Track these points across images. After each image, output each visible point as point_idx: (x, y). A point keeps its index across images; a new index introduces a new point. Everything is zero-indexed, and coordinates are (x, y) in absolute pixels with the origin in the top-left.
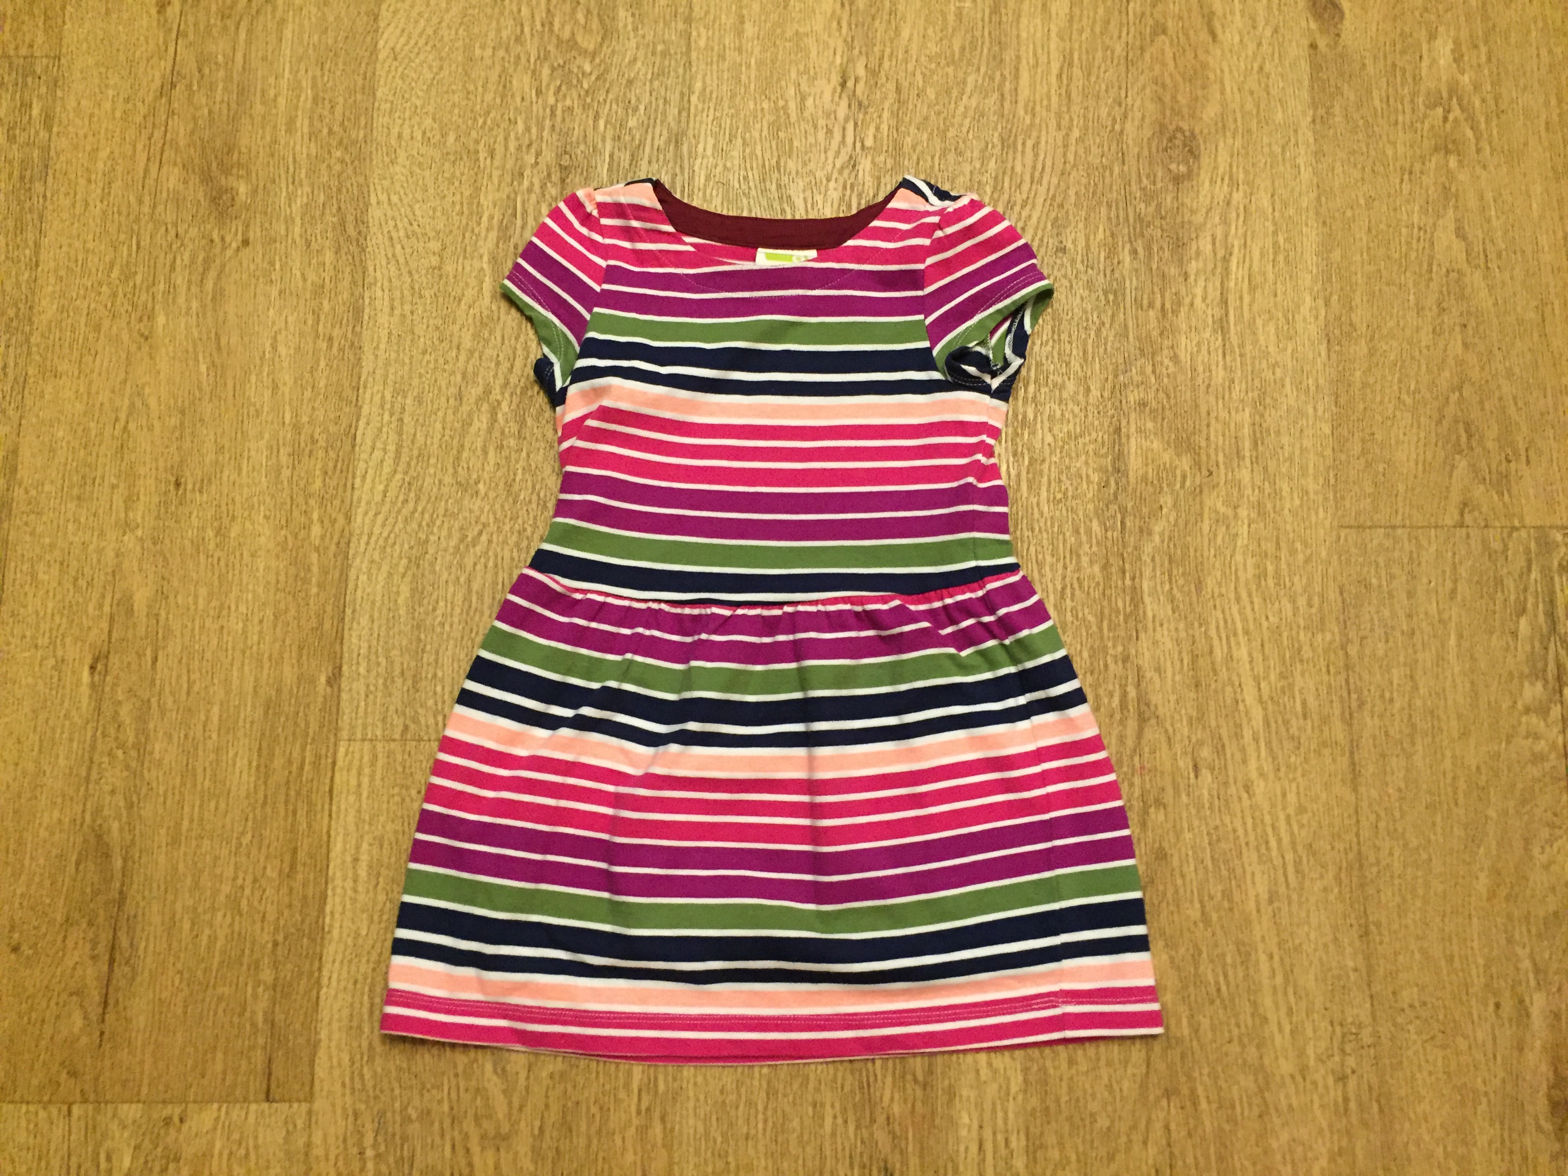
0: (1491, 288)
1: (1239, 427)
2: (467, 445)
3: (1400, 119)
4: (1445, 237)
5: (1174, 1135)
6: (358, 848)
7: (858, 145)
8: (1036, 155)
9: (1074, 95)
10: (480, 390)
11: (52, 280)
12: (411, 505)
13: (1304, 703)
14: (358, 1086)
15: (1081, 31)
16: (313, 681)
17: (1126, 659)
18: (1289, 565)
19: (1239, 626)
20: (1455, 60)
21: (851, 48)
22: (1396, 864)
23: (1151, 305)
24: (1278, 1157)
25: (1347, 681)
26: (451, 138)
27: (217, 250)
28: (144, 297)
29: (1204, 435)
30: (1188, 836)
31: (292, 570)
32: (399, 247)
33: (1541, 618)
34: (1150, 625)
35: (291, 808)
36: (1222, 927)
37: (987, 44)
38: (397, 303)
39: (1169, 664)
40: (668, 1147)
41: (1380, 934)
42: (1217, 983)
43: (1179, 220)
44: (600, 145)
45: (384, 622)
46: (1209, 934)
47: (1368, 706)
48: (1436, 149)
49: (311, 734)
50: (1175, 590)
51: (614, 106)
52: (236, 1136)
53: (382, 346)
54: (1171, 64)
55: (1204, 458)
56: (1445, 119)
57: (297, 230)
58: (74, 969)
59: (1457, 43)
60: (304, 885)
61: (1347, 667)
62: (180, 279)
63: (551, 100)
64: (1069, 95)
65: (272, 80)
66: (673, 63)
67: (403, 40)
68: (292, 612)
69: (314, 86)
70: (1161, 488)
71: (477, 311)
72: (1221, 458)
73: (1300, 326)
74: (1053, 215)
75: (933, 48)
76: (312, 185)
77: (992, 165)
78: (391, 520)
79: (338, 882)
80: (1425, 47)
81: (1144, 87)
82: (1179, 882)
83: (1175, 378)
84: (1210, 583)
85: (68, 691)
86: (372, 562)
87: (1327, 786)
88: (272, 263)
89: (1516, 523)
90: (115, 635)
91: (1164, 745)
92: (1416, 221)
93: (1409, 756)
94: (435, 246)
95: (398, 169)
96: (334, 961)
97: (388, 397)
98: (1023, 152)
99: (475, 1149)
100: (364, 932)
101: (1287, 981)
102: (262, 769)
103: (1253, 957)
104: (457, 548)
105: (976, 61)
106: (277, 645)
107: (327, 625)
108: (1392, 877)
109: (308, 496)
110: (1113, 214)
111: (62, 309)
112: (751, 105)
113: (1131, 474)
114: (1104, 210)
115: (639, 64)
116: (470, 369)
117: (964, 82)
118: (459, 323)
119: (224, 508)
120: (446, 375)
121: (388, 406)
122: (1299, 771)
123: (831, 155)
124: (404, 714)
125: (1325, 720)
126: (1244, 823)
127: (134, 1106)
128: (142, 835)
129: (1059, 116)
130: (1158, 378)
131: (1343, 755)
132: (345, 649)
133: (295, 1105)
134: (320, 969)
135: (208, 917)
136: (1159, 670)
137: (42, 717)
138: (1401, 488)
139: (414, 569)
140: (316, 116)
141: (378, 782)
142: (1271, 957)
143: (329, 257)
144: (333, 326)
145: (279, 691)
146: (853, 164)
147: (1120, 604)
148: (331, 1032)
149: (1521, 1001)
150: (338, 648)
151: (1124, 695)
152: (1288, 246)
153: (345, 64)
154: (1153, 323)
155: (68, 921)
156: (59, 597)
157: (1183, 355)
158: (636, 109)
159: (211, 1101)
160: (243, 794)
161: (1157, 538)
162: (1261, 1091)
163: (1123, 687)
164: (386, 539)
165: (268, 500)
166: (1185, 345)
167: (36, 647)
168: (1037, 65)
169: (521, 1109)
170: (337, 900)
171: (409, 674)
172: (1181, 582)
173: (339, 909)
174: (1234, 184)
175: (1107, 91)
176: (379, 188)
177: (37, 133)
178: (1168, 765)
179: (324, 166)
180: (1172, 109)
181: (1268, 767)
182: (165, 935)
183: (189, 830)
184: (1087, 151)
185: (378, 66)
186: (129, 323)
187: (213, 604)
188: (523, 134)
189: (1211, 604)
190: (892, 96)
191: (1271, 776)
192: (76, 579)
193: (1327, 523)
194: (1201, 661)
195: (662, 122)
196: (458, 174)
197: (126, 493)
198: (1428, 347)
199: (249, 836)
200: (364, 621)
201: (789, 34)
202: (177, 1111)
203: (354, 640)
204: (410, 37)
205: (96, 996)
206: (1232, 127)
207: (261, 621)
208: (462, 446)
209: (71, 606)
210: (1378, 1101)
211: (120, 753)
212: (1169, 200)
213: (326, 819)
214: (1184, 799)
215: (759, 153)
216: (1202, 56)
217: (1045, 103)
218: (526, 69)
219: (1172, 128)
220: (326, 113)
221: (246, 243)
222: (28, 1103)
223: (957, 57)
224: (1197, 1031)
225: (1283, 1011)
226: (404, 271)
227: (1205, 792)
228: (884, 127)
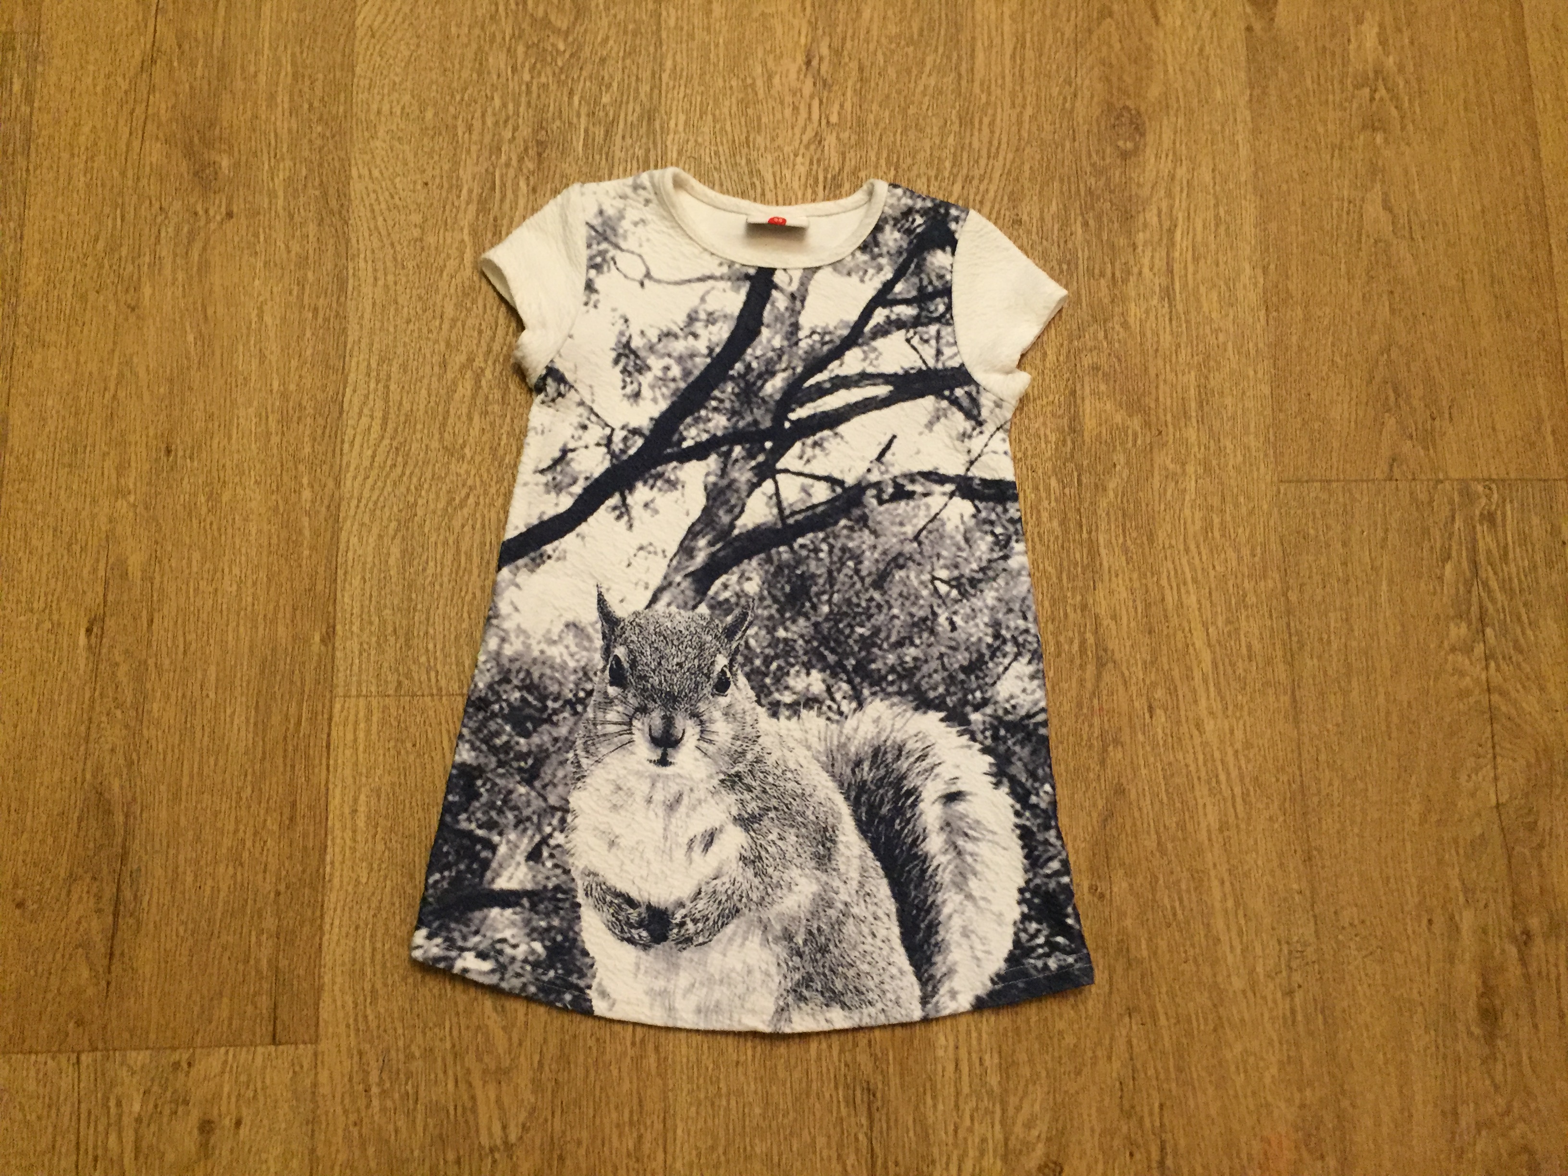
0: (1415, 257)
1: (1185, 389)
2: (452, 412)
3: (1331, 97)
4: (1373, 209)
5: (1136, 1050)
6: (356, 800)
7: (824, 122)
8: (992, 132)
9: (1027, 74)
10: (463, 358)
11: (37, 253)
12: (399, 470)
13: (1249, 647)
14: (362, 1027)
15: (1033, 13)
16: (307, 641)
17: (1084, 607)
18: (1233, 518)
19: (1189, 576)
20: (1380, 43)
21: (816, 29)
22: (1336, 794)
23: (1102, 274)
24: (1233, 1068)
25: (1288, 625)
26: (429, 114)
27: (202, 223)
28: (130, 267)
29: (1154, 396)
30: (1144, 771)
31: (284, 534)
32: (380, 220)
33: (1465, 564)
34: (1106, 577)
35: (289, 763)
36: (1177, 856)
37: (944, 26)
38: (380, 274)
39: (1124, 612)
40: (662, 1075)
41: (1322, 858)
42: (1173, 908)
43: (1126, 194)
44: (575, 120)
45: (375, 582)
46: (1165, 861)
47: (1308, 648)
48: (1364, 127)
49: (307, 689)
50: (1129, 542)
51: (588, 84)
52: (243, 1078)
53: (367, 316)
54: (1117, 46)
55: (1153, 418)
56: (1372, 99)
57: (280, 202)
58: (79, 923)
59: (1381, 26)
60: (305, 836)
61: (1289, 612)
62: (165, 251)
63: (527, 77)
64: (1022, 76)
65: (251, 57)
66: (644, 42)
67: (380, 18)
68: (286, 573)
69: (294, 64)
70: (1115, 447)
71: (459, 280)
72: (1169, 417)
73: (1240, 294)
74: (1010, 188)
75: (893, 29)
76: (293, 159)
77: (951, 140)
78: (379, 484)
79: (338, 833)
80: (1352, 30)
81: (1092, 68)
82: (1137, 814)
83: (1126, 344)
84: (1161, 535)
85: (65, 653)
86: (362, 524)
87: (1271, 723)
88: (256, 235)
89: (1441, 476)
90: (110, 598)
91: (1121, 689)
92: (1346, 193)
93: (1346, 693)
94: (416, 218)
95: (378, 143)
96: (335, 910)
97: (374, 365)
98: (980, 130)
99: (477, 1083)
100: (364, 880)
101: (1237, 904)
102: (260, 726)
103: (1206, 883)
104: (446, 510)
105: (934, 42)
106: (271, 607)
107: (320, 587)
108: (1332, 806)
109: (297, 461)
110: (1065, 188)
111: (48, 281)
112: (720, 82)
113: (1086, 434)
114: (1056, 184)
115: (611, 42)
116: (453, 337)
117: (923, 62)
118: (441, 292)
119: (215, 474)
120: (430, 343)
121: (374, 374)
122: (1246, 708)
123: (798, 130)
124: (397, 670)
125: (1269, 662)
126: (1196, 759)
127: (142, 1053)
128: (142, 792)
129: (1013, 95)
130: (1110, 343)
131: (1285, 693)
132: (338, 608)
133: (301, 1046)
134: (322, 917)
135: (210, 869)
136: (1114, 617)
137: (40, 678)
138: (1336, 444)
139: (403, 531)
140: (296, 90)
141: (374, 737)
142: (1222, 883)
143: (312, 229)
144: (318, 297)
145: (274, 650)
146: (818, 139)
147: (1078, 556)
148: (334, 977)
149: (1452, 918)
150: (331, 609)
151: (1083, 642)
152: (1228, 218)
153: (323, 41)
154: (1104, 291)
155: (72, 878)
156: (53, 562)
157: (1131, 320)
158: (608, 87)
159: (219, 1046)
160: (242, 749)
161: (1111, 494)
162: (1215, 1006)
163: (1082, 634)
164: (376, 503)
165: (258, 466)
166: (1135, 312)
167: (32, 611)
168: (991, 45)
169: (520, 1044)
170: (337, 850)
171: (401, 633)
172: (1134, 535)
173: (338, 858)
174: (1177, 160)
175: (1057, 71)
176: (360, 162)
177: (18, 108)
178: (1125, 707)
179: (306, 141)
180: (1119, 89)
181: (1217, 706)
182: (168, 889)
183: (190, 786)
184: (1040, 128)
185: (357, 43)
186: (115, 294)
187: (207, 565)
188: (500, 110)
189: (1162, 555)
190: (855, 74)
191: (1220, 714)
192: (70, 545)
193: (1268, 478)
194: (1154, 608)
195: (635, 99)
196: (437, 148)
197: (117, 461)
198: (1359, 313)
199: (249, 790)
200: (356, 582)
201: (755, 15)
202: (185, 1056)
203: (346, 600)
204: (387, 15)
205: (101, 948)
206: (1175, 106)
207: (254, 584)
208: (448, 412)
209: (65, 572)
210: (1323, 1012)
211: (118, 713)
212: (1117, 174)
213: (324, 772)
214: (1140, 737)
215: (729, 128)
216: (1147, 39)
217: (1000, 82)
218: (501, 47)
219: (1119, 105)
220: (306, 89)
221: (230, 215)
222: (36, 1053)
223: (916, 37)
224: (1155, 953)
225: (1234, 933)
226: (387, 242)
227: (1160, 731)
228: (848, 105)
